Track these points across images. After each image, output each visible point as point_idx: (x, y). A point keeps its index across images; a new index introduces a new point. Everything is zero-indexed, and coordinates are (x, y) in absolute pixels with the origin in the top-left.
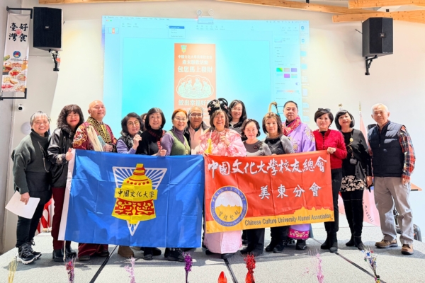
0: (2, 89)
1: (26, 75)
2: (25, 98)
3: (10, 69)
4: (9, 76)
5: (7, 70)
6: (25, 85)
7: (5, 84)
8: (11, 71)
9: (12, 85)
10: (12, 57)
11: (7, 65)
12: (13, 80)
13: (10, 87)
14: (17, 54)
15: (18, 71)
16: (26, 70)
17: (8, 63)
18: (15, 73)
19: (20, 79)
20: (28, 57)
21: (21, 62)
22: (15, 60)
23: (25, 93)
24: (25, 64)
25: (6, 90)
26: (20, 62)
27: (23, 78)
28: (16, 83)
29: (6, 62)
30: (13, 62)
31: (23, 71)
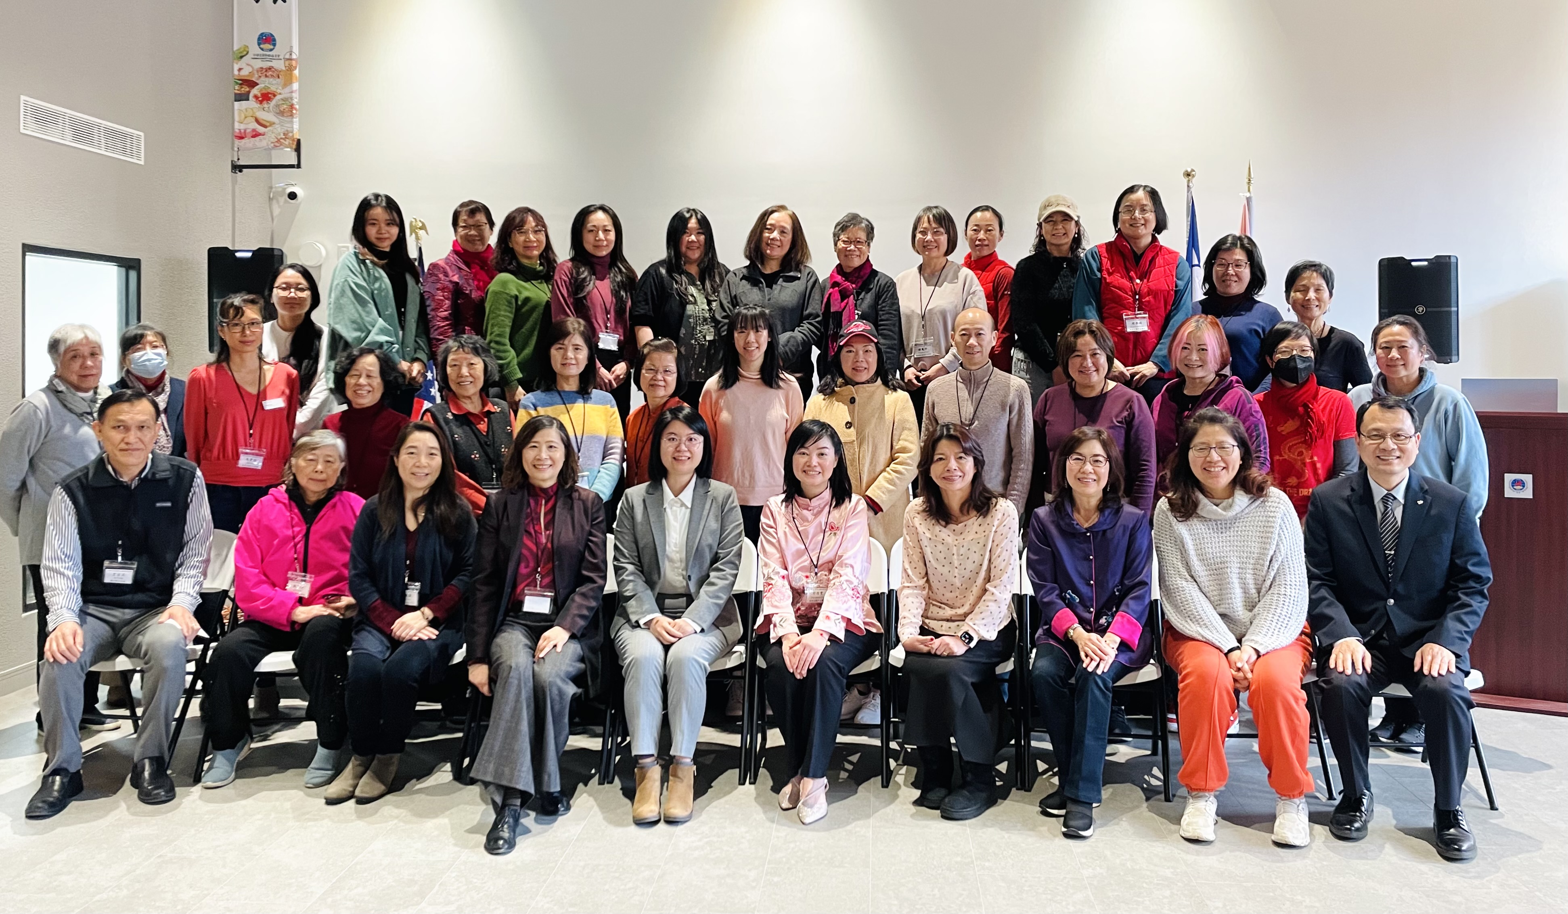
0: (237, 142)
1: (295, 101)
2: (299, 166)
3: (252, 84)
4: (252, 103)
5: (245, 89)
6: (296, 127)
7: (242, 127)
8: (255, 91)
9: (261, 129)
10: (255, 49)
11: (245, 73)
12: (263, 116)
13: (256, 135)
14: (267, 39)
15: (273, 88)
16: (295, 86)
17: (246, 68)
18: (266, 97)
19: (281, 113)
20: (296, 49)
21: (279, 65)
22: (263, 58)
23: (298, 150)
24: (290, 69)
25: (247, 142)
26: (275, 64)
27: (288, 111)
28: (272, 124)
29: (242, 63)
30: (259, 64)
31: (287, 90)
